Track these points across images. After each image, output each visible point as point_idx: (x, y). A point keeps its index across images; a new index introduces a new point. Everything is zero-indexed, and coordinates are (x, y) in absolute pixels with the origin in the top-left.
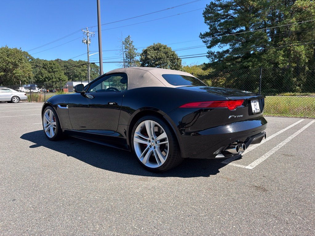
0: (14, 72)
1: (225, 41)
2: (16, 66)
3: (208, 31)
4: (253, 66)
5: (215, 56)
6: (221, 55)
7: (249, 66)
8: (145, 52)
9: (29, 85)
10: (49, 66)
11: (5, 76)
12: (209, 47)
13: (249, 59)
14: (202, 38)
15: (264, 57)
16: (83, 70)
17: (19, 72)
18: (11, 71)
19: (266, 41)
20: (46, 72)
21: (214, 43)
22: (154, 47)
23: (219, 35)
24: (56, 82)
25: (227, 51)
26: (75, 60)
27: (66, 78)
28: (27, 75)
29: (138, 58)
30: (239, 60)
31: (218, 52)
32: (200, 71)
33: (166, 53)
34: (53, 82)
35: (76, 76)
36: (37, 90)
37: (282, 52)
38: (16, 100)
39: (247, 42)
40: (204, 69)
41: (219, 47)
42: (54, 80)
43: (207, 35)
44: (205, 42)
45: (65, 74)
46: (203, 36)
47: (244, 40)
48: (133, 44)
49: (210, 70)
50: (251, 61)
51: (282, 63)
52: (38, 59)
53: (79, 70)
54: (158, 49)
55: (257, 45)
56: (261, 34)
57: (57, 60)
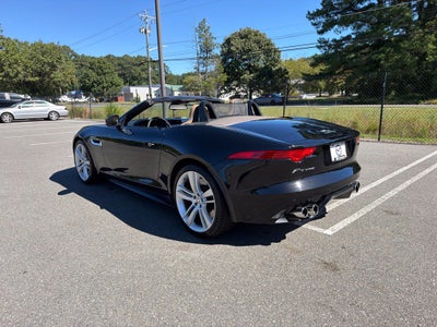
0: (52, 76)
1: (344, 22)
2: (53, 67)
3: (320, 8)
4: (386, 60)
5: (330, 46)
6: (338, 43)
7: (380, 60)
8: (228, 42)
9: (73, 92)
10: (97, 66)
11: (41, 81)
12: (320, 33)
13: (381, 49)
14: (310, 19)
15: (405, 44)
16: (143, 70)
17: (58, 75)
18: (48, 74)
19: (409, 20)
20: (94, 74)
21: (327, 27)
22: (240, 35)
23: (336, 14)
24: (107, 88)
25: (348, 38)
26: (132, 56)
27: (121, 81)
28: (68, 80)
29: (217, 51)
30: (367, 50)
31: (334, 40)
32: (307, 69)
33: (258, 42)
34: (103, 88)
35: (134, 78)
36: (84, 99)
37: (433, 37)
38: (54, 116)
39: (379, 23)
40: (313, 65)
41: (336, 31)
42: (105, 85)
43: (318, 13)
44: (315, 24)
45: (120, 75)
46: (311, 16)
47: (375, 20)
48: (210, 31)
49: (323, 67)
50: (383, 52)
51: (432, 54)
52: (83, 56)
53: (138, 69)
54: (246, 37)
55: (395, 27)
56: (402, 10)
57: (108, 57)
